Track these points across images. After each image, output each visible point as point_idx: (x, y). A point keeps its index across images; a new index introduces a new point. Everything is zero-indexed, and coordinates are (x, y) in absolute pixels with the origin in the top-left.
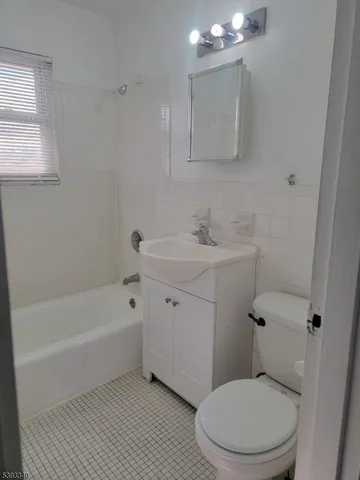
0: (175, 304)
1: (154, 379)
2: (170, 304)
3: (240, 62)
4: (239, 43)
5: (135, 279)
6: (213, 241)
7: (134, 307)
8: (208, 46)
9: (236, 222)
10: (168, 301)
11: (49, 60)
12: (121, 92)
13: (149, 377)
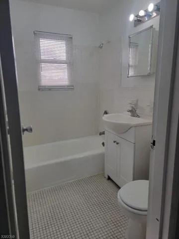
0: (117, 144)
1: (109, 178)
2: (115, 143)
3: (152, 27)
4: (155, 17)
5: (103, 133)
6: (138, 115)
7: (104, 146)
8: (139, 21)
9: (149, 106)
10: (114, 142)
11: (71, 36)
12: (101, 47)
13: (107, 177)
